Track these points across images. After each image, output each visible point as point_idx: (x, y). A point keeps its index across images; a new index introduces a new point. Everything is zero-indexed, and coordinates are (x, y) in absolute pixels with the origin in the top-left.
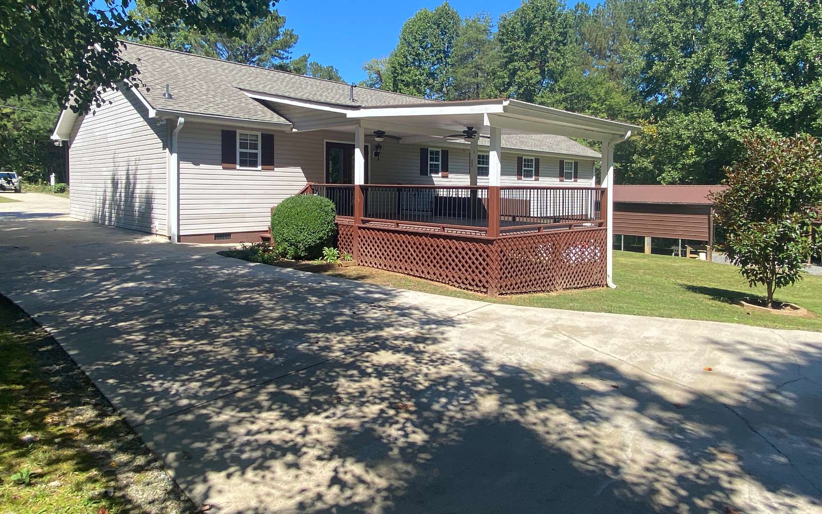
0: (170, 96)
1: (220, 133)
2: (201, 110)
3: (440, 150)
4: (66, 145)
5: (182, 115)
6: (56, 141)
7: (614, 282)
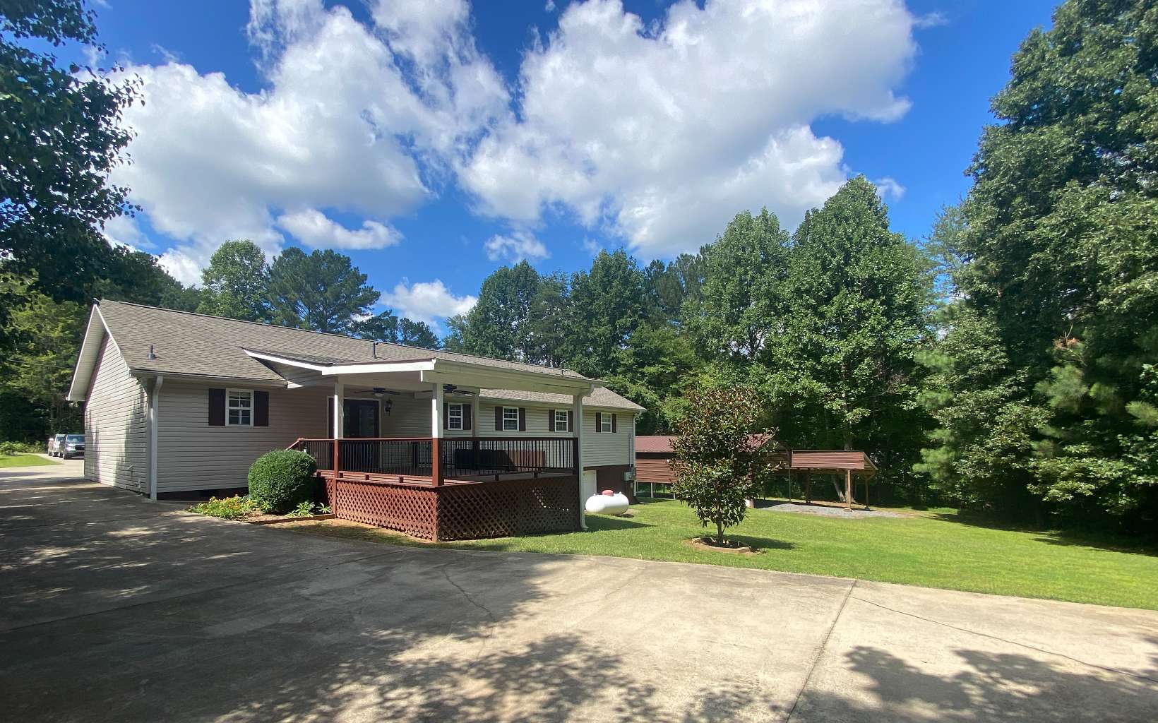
0: (154, 357)
1: (208, 392)
2: (184, 370)
3: (461, 404)
4: (83, 405)
5: (161, 375)
6: (71, 402)
7: (587, 525)
